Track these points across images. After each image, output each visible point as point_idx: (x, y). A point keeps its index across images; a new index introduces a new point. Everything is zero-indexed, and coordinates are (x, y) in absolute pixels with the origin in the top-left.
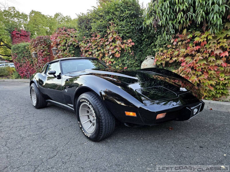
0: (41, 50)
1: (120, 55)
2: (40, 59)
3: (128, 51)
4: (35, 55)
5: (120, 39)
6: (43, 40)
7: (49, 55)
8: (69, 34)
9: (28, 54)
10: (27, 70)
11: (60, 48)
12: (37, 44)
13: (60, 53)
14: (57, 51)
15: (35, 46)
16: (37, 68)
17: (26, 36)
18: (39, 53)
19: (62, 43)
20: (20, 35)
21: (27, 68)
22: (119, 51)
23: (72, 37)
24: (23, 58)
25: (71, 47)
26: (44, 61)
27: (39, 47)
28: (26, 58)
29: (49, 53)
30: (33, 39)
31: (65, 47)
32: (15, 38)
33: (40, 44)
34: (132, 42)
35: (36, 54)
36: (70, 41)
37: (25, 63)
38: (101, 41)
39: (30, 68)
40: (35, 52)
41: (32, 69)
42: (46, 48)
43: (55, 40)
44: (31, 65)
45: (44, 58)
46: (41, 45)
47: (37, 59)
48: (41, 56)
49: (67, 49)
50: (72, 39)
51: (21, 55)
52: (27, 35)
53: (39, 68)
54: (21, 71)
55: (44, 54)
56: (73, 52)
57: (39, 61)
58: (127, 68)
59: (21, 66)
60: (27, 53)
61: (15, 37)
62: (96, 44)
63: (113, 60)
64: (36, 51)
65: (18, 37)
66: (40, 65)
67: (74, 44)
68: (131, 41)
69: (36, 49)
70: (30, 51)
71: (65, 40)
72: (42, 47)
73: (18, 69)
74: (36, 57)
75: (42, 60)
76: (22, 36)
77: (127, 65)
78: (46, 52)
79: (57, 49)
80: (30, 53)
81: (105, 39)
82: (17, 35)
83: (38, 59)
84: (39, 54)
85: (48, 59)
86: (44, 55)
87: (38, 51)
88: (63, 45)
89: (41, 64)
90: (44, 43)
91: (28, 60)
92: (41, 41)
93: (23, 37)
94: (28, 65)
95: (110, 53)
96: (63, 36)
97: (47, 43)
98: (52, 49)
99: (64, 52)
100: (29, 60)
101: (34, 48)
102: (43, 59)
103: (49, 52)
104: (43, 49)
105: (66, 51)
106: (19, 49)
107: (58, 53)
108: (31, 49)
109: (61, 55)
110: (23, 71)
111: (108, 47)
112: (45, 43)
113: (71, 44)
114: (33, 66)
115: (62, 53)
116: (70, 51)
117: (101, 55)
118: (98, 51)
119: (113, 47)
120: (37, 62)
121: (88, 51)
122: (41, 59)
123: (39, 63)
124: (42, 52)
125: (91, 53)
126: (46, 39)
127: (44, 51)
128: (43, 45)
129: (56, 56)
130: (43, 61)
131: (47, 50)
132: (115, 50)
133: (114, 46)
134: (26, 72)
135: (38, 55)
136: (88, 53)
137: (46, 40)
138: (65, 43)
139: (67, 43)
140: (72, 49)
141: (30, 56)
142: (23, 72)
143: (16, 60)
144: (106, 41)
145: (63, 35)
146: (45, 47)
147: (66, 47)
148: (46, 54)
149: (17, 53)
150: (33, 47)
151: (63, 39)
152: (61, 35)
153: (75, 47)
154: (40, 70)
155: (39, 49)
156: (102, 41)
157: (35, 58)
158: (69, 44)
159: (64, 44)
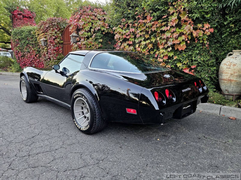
0: (53, 37)
1: (185, 47)
2: (50, 48)
3: (201, 42)
4: (44, 43)
5: (190, 23)
6: (56, 24)
7: (62, 43)
8: (96, 16)
9: (34, 41)
10: (31, 61)
11: (83, 34)
12: (47, 28)
13: (83, 42)
14: (78, 38)
15: (45, 31)
16: (45, 60)
17: (30, 18)
18: (50, 40)
19: (85, 28)
20: (23, 16)
21: (31, 60)
22: (187, 41)
23: (99, 20)
24: (27, 45)
25: (99, 34)
26: (55, 50)
27: (50, 32)
28: (31, 46)
29: (62, 42)
30: (42, 21)
31: (89, 34)
32: (17, 20)
33: (51, 29)
34: (211, 28)
35: (46, 41)
36: (98, 25)
37: (29, 52)
38: (153, 25)
39: (36, 60)
40: (45, 39)
41: (38, 60)
42: (59, 34)
43: (77, 23)
44: (37, 56)
45: (56, 47)
46: (53, 30)
47: (46, 48)
48: (52, 45)
49: (93, 37)
50: (100, 23)
51: (25, 42)
52: (31, 16)
53: (49, 60)
54: (24, 63)
55: (56, 42)
56: (101, 40)
57: (49, 50)
58: (197, 67)
59: (24, 56)
60: (32, 40)
61: (16, 18)
62: (143, 29)
63: (171, 54)
64: (45, 37)
65: (20, 19)
66: (50, 56)
67: (103, 29)
68: (210, 26)
69: (46, 34)
70: (36, 38)
71: (91, 24)
72: (54, 32)
73: (19, 59)
74: (46, 46)
75: (54, 50)
76: (25, 17)
77: (196, 62)
78: (58, 40)
79: (77, 35)
80: (36, 40)
81: (162, 22)
82: (19, 16)
83: (49, 48)
84: (50, 42)
85: (61, 49)
86: (56, 44)
87: (48, 37)
88: (87, 30)
89: (52, 55)
90: (56, 27)
91: (33, 49)
92: (53, 24)
93: (27, 18)
94: (33, 56)
95: (169, 44)
96: (88, 18)
97: (61, 28)
98: (71, 35)
99: (88, 40)
100: (35, 49)
101: (43, 34)
102: (54, 48)
103: (62, 40)
104: (56, 35)
105: (90, 38)
106: (22, 34)
107: (79, 41)
108: (38, 35)
109: (84, 44)
110: (27, 62)
111: (168, 35)
112: (58, 27)
113: (99, 30)
114: (40, 57)
115: (86, 42)
116: (96, 39)
117: (150, 46)
118: (145, 40)
119: (178, 35)
120: (47, 52)
121: (128, 40)
122: (52, 49)
123: (48, 53)
124: (54, 39)
125: (132, 43)
126: (59, 21)
127: (56, 38)
128: (56, 30)
129: (76, 46)
130: (55, 52)
131: (60, 37)
132: (181, 39)
133: (179, 33)
134: (29, 64)
135: (48, 43)
136: (127, 42)
137: (60, 23)
138: (91, 28)
139: (93, 27)
140: (100, 36)
141: (37, 44)
142: (26, 64)
143: (17, 49)
144: (164, 26)
145: (88, 16)
146: (58, 32)
147: (91, 33)
148: (58, 42)
149: (20, 39)
150: (41, 32)
151: (88, 22)
152: (86, 16)
153: (103, 34)
154: (49, 63)
155: (50, 35)
156: (155, 26)
157: (44, 47)
158: (96, 29)
159: (89, 29)
